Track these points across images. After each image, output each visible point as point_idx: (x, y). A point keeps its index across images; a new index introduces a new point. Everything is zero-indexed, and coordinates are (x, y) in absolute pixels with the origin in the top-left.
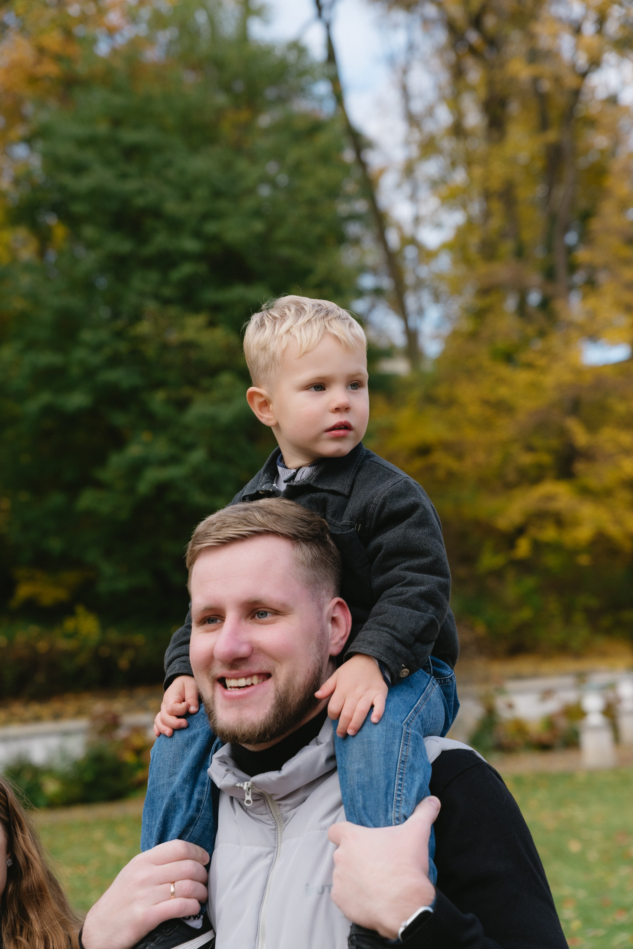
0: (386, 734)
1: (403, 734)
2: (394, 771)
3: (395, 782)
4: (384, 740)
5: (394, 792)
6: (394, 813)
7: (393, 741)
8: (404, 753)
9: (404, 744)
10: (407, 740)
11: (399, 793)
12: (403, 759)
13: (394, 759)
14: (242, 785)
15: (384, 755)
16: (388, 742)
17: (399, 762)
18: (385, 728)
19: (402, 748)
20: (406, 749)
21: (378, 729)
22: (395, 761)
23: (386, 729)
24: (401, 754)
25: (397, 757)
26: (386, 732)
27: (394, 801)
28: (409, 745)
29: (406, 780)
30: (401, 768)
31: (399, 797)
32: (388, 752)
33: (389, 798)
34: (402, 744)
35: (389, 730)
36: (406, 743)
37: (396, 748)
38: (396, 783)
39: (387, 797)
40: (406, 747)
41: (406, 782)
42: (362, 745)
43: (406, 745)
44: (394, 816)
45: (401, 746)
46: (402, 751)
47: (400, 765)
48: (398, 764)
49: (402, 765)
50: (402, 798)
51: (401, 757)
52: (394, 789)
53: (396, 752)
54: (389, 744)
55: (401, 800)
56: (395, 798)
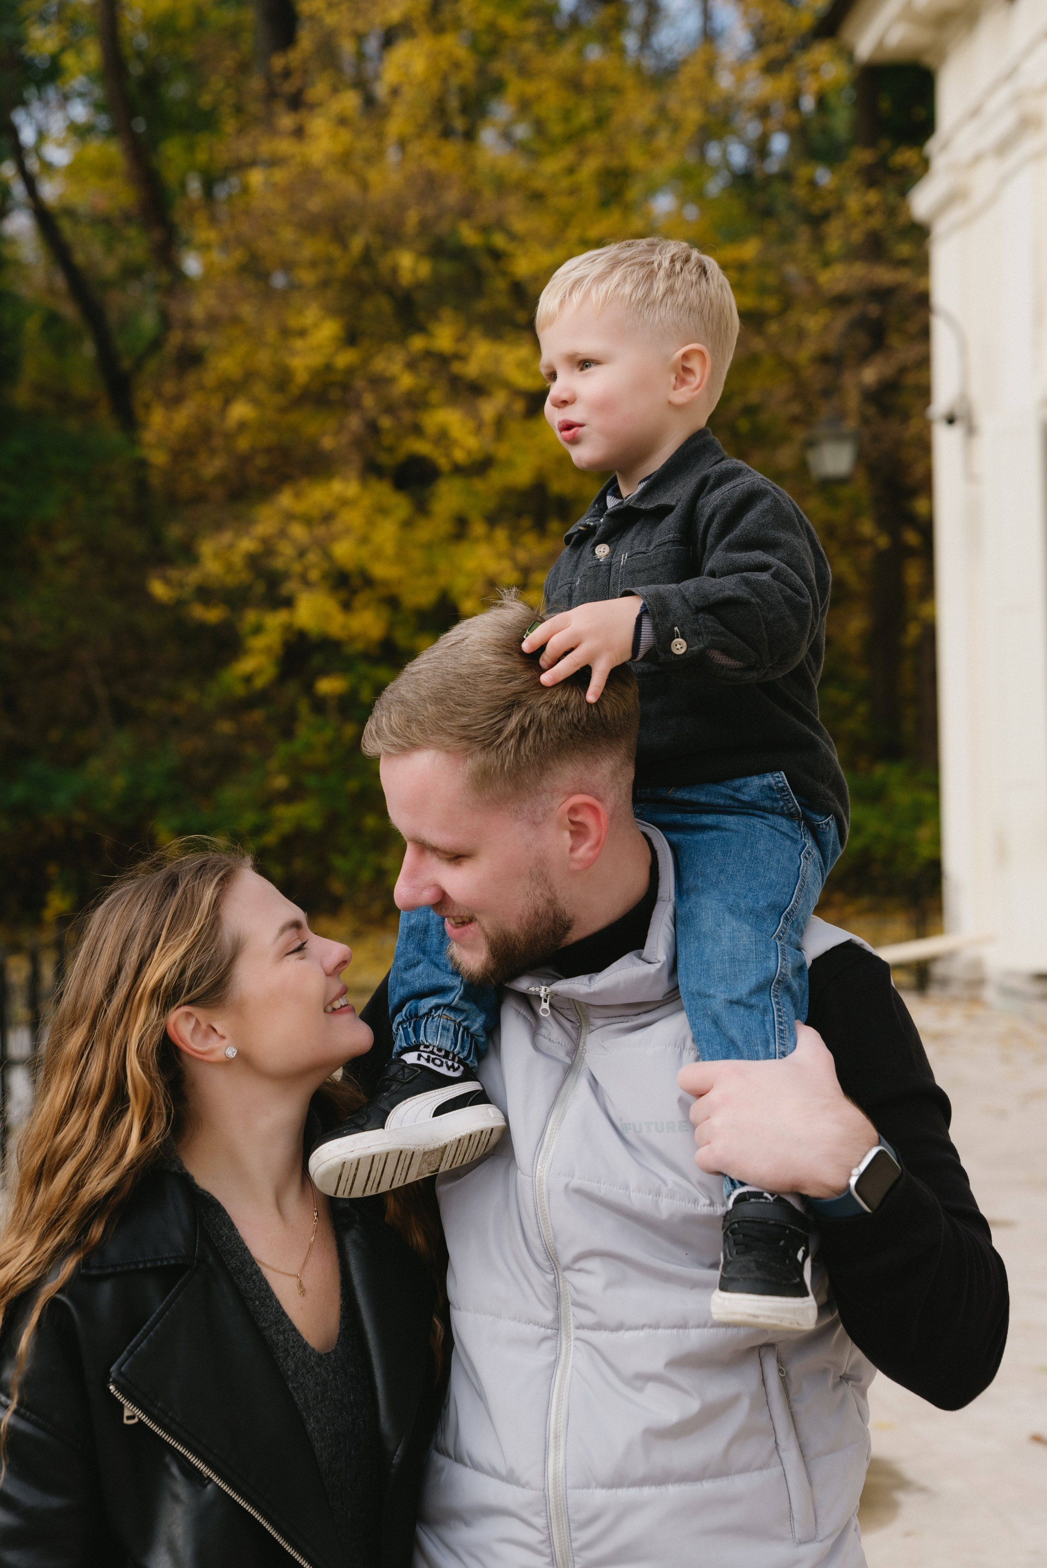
0: (756, 948)
5: (774, 1017)
6: (779, 1046)
8: (783, 970)
10: (786, 953)
12: (780, 979)
13: (769, 977)
14: (537, 989)
16: (761, 958)
17: (775, 981)
18: (754, 940)
19: (781, 964)
20: (786, 965)
21: (745, 943)
22: (769, 979)
23: (756, 941)
24: (780, 971)
25: (772, 974)
26: (755, 944)
28: (788, 959)
29: (784, 1004)
30: (776, 989)
32: (761, 969)
33: (768, 1026)
34: (780, 958)
35: (760, 941)
36: (785, 957)
37: (771, 963)
39: (764, 1026)
40: (784, 962)
41: (784, 1007)
43: (785, 959)
44: (779, 1050)
45: (779, 961)
46: (780, 967)
47: (774, 986)
48: (773, 984)
49: (777, 986)
51: (779, 975)
53: (772, 969)
55: (784, 1030)
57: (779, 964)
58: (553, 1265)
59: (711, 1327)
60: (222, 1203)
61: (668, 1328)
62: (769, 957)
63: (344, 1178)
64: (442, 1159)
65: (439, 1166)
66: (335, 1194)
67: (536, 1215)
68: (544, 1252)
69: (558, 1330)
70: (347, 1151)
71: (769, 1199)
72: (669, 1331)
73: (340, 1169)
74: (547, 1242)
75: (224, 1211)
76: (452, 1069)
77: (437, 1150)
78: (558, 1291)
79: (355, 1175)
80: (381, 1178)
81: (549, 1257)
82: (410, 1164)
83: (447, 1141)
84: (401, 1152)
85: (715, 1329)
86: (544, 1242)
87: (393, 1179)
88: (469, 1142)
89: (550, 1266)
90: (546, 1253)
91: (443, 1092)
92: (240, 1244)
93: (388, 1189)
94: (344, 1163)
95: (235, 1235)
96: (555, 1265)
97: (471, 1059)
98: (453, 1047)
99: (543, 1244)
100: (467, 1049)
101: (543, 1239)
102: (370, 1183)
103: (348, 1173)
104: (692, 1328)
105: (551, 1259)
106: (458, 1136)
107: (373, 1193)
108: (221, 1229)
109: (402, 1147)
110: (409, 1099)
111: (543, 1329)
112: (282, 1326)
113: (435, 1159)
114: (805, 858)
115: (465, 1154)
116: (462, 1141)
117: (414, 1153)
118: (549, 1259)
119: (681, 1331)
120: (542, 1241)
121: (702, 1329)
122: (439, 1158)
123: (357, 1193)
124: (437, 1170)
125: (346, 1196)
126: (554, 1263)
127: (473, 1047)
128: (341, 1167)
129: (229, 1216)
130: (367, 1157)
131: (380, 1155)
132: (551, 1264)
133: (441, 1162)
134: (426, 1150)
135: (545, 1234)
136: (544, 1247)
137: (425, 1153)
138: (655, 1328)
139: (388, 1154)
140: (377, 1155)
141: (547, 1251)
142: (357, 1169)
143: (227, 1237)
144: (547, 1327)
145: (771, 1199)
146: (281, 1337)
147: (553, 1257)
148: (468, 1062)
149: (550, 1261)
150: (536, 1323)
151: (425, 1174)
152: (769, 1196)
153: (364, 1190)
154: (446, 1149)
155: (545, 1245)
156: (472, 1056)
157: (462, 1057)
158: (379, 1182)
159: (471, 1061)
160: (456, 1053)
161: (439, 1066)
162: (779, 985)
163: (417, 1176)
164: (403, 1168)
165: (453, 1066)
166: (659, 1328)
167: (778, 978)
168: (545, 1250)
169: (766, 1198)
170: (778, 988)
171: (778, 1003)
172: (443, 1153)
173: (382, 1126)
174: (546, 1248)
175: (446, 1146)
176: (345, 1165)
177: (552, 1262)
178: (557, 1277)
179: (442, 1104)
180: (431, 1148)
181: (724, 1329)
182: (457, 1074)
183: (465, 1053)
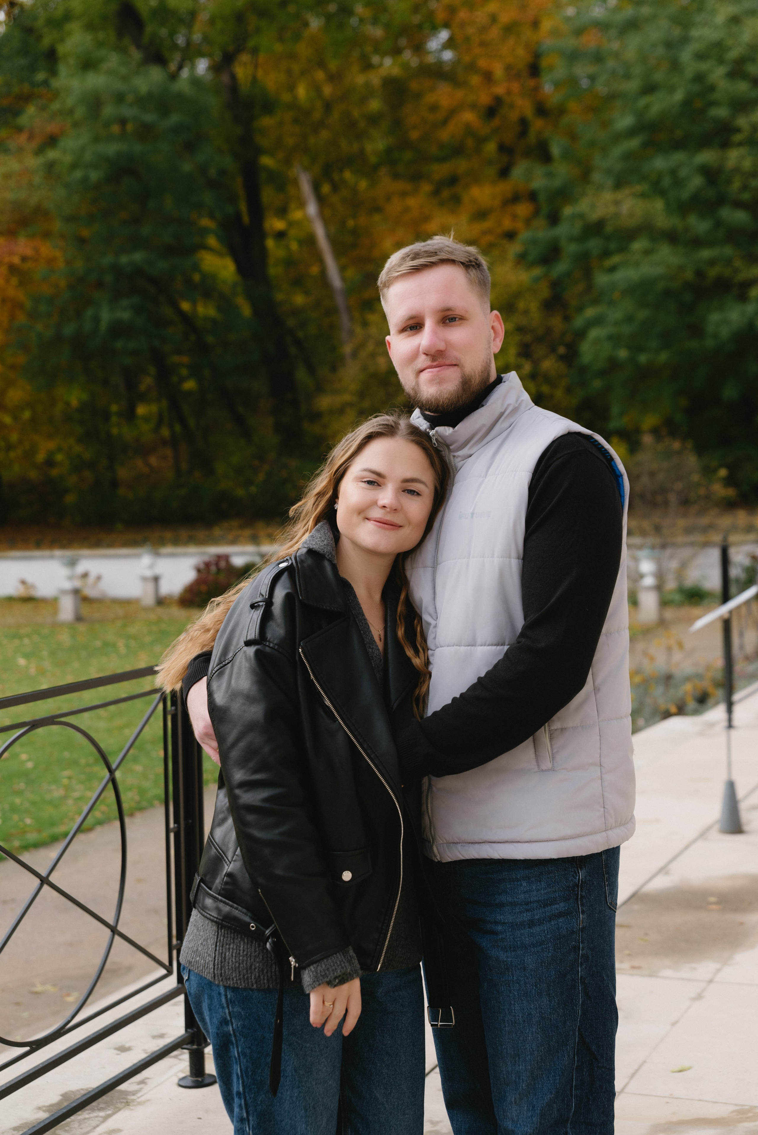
59: (488, 646)
60: (352, 584)
61: (466, 646)
72: (466, 648)
75: (352, 588)
85: (490, 647)
92: (358, 605)
95: (356, 600)
104: (479, 646)
108: (350, 596)
112: (372, 646)
119: (473, 647)
121: (484, 647)
129: (355, 591)
138: (459, 646)
143: (352, 600)
146: (370, 650)
166: (461, 646)
181: (495, 647)
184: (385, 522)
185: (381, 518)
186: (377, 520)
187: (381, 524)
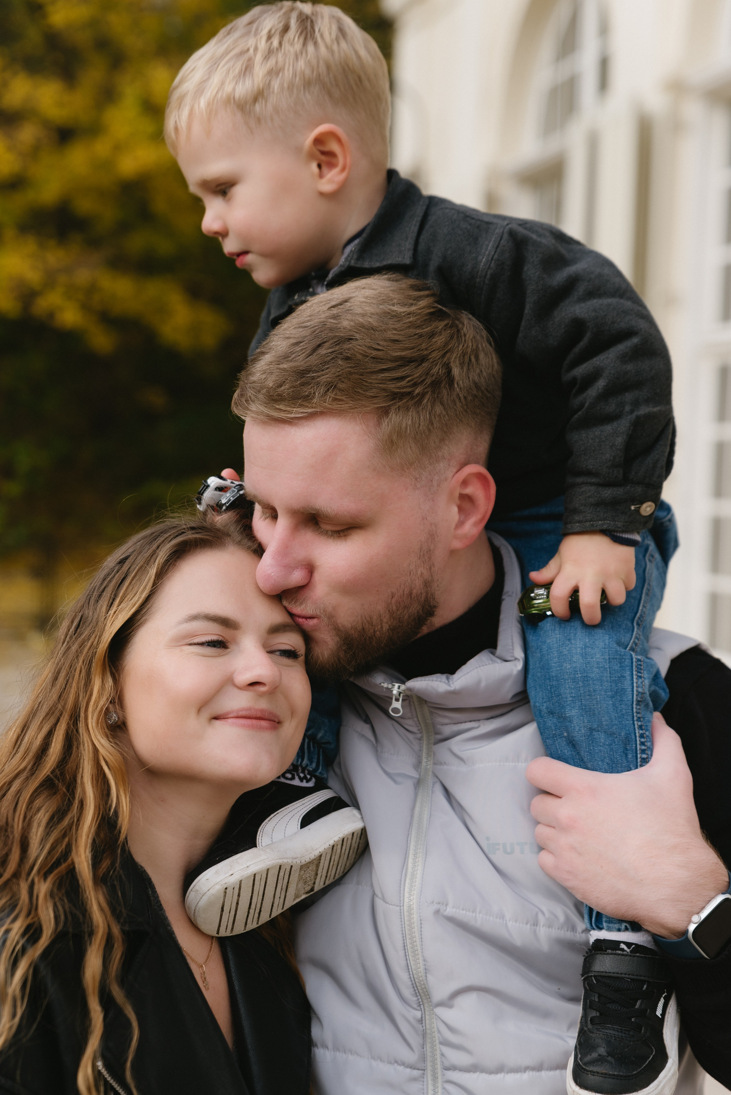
0: (609, 666)
1: (634, 663)
2: (630, 718)
3: (635, 733)
4: (609, 675)
5: (636, 746)
7: (621, 674)
8: (640, 690)
9: (638, 676)
10: (640, 671)
11: (643, 747)
12: (639, 699)
13: (628, 701)
15: (612, 697)
16: (615, 677)
17: (635, 703)
18: (607, 658)
19: (637, 683)
22: (630, 703)
23: (609, 659)
24: (637, 691)
25: (631, 697)
27: (639, 760)
28: (643, 678)
30: (638, 711)
31: (645, 754)
32: (616, 692)
34: (635, 677)
35: (613, 659)
36: (640, 674)
37: (627, 683)
38: (637, 735)
40: (640, 680)
42: (573, 682)
45: (635, 680)
46: (637, 687)
47: (636, 708)
48: (634, 706)
49: (638, 707)
50: (647, 754)
51: (637, 695)
52: (636, 744)
53: (629, 690)
54: (616, 679)
56: (639, 756)
57: (635, 685)
58: (420, 1000)
62: (624, 677)
63: (226, 909)
64: (317, 874)
65: (314, 883)
66: (218, 933)
67: (405, 946)
68: (412, 986)
69: (424, 1070)
70: (227, 875)
71: (626, 951)
73: (223, 898)
74: (415, 976)
76: (305, 781)
77: (311, 862)
78: (424, 1028)
79: (237, 903)
80: (262, 903)
81: (417, 991)
82: (288, 883)
83: (321, 850)
84: (280, 866)
86: (412, 976)
87: (272, 906)
88: (342, 849)
89: (418, 1002)
90: (414, 987)
91: (304, 802)
93: (269, 919)
94: (226, 888)
96: (422, 1001)
97: (320, 770)
98: (300, 760)
99: (410, 978)
100: (315, 760)
101: (411, 973)
102: (252, 911)
103: (231, 900)
105: (418, 994)
106: (332, 842)
107: (255, 926)
109: (280, 861)
110: (272, 815)
111: (408, 1070)
113: (309, 874)
114: (650, 561)
115: (338, 866)
116: (335, 848)
117: (292, 866)
118: (416, 993)
120: (410, 974)
122: (313, 873)
123: (239, 929)
124: (312, 890)
125: (228, 934)
126: (421, 998)
127: (321, 758)
128: (223, 894)
130: (248, 877)
131: (260, 872)
132: (418, 999)
133: (315, 879)
134: (303, 862)
135: (413, 967)
136: (411, 981)
137: (302, 867)
139: (268, 870)
140: (258, 873)
141: (414, 985)
142: (239, 895)
144: (412, 1067)
145: (628, 950)
147: (421, 991)
148: (317, 774)
149: (417, 996)
150: (403, 1064)
151: (301, 896)
152: (625, 948)
153: (246, 924)
154: (320, 860)
155: (412, 979)
156: (321, 768)
157: (311, 769)
158: (260, 911)
159: (320, 773)
160: (304, 766)
161: (291, 779)
162: (640, 706)
163: (294, 899)
164: (282, 889)
165: (305, 777)
167: (637, 699)
168: (413, 984)
169: (623, 950)
170: (639, 709)
171: (640, 727)
172: (318, 866)
173: (254, 845)
174: (413, 982)
175: (321, 855)
176: (227, 891)
177: (419, 997)
178: (423, 1013)
179: (306, 814)
180: (308, 860)
182: (311, 784)
183: (314, 765)
184: (259, 714)
185: (249, 709)
186: (241, 713)
187: (254, 722)
